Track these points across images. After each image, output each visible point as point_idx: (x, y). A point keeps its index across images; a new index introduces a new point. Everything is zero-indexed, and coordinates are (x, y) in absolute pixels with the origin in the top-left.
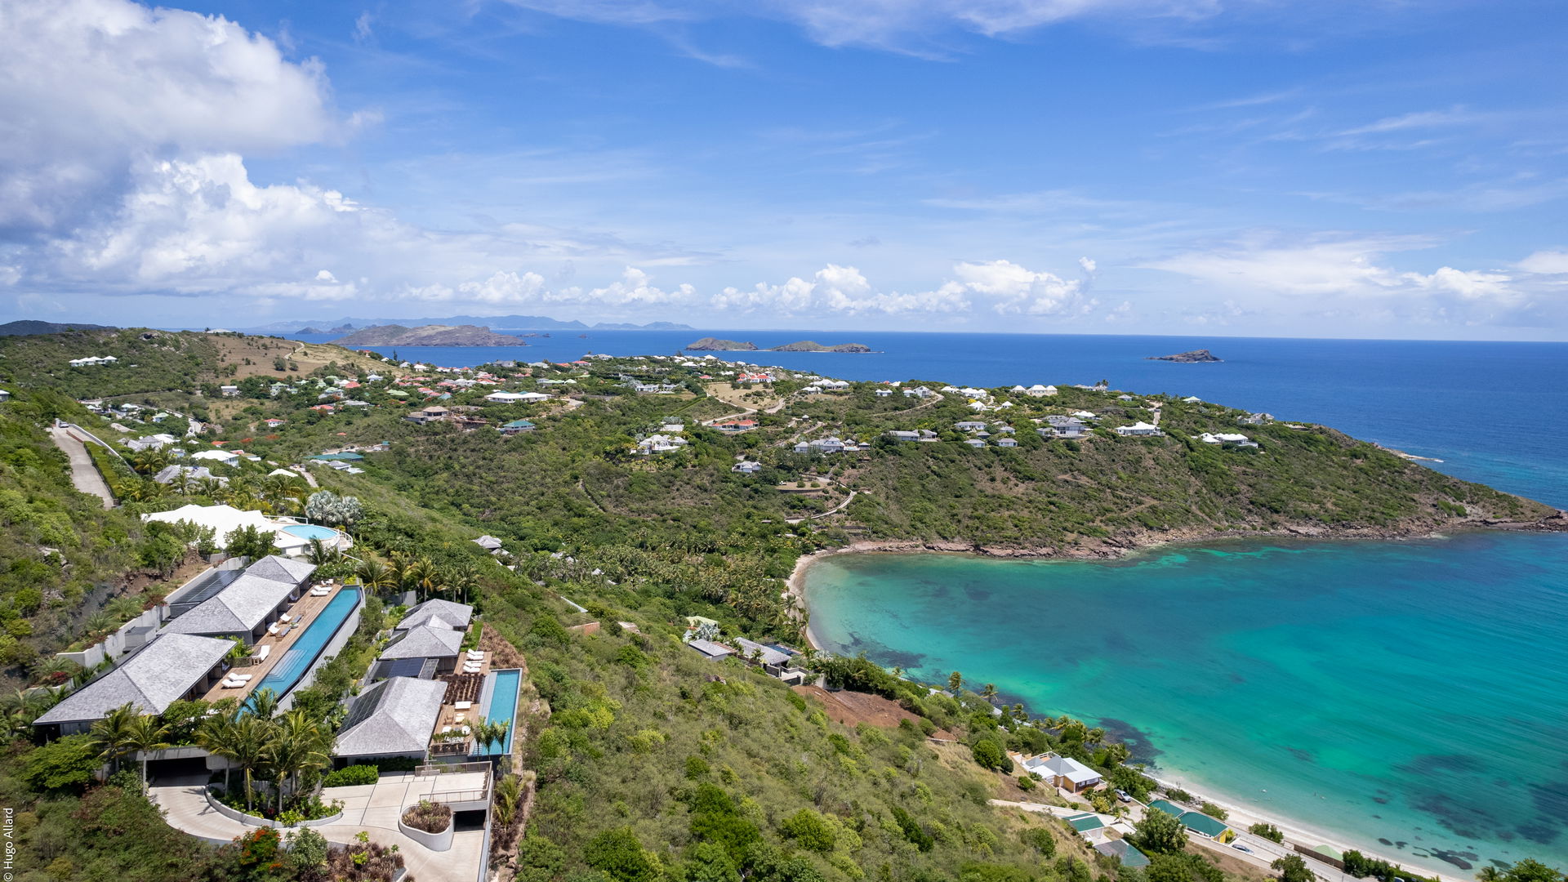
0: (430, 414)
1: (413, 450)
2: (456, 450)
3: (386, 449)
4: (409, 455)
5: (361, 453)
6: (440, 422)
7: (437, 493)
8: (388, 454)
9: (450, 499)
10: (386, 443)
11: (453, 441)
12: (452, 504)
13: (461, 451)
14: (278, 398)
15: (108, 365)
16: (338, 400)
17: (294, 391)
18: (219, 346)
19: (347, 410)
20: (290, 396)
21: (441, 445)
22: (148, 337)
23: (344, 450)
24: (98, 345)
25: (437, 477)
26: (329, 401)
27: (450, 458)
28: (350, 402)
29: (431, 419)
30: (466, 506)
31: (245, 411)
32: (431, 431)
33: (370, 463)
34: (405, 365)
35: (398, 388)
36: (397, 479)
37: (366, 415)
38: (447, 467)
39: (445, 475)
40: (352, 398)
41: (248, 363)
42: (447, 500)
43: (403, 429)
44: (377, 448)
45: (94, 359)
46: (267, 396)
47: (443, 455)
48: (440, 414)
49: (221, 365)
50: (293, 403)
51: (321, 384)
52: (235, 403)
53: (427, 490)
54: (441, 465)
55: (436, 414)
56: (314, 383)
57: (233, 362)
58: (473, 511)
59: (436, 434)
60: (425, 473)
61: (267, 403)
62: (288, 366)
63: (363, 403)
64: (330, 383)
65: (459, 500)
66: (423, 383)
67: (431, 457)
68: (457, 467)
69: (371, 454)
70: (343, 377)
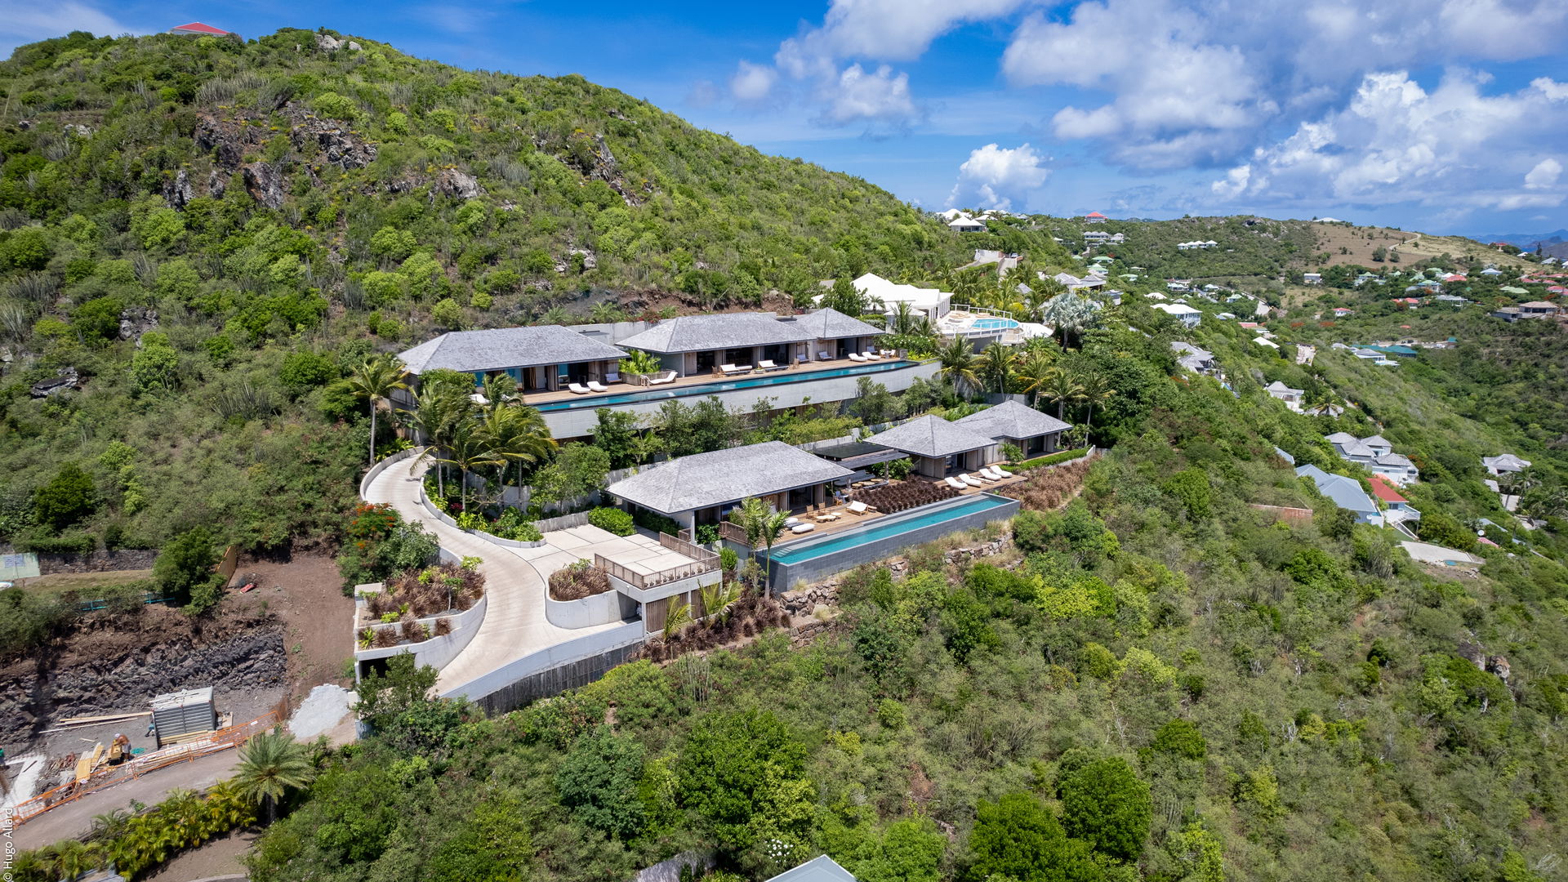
0: (1527, 310)
1: (1487, 351)
2: (1548, 356)
3: (1452, 347)
4: (1479, 357)
5: (1416, 348)
6: (1539, 321)
7: (1500, 405)
8: (1451, 352)
9: (1515, 414)
10: (1452, 339)
11: (1548, 344)
12: (1516, 421)
13: (1555, 359)
14: (1361, 288)
15: (1208, 249)
16: (1429, 294)
17: (1381, 282)
18: (1321, 234)
19: (1434, 304)
20: (1375, 287)
21: (1530, 348)
22: (1250, 223)
23: (1398, 343)
24: (1205, 231)
25: (1508, 386)
26: (1417, 295)
27: (1536, 365)
28: (1443, 297)
29: (1525, 315)
30: (1534, 426)
31: (1320, 299)
32: (1522, 330)
33: (1423, 361)
34: (1549, 261)
35: (1520, 285)
36: (1453, 382)
37: (1456, 310)
38: (1527, 376)
39: (1520, 385)
40: (1448, 293)
41: (1345, 252)
42: (1509, 413)
43: (1484, 326)
44: (1441, 345)
45: (1199, 242)
46: (1349, 286)
47: (1526, 362)
48: (1543, 310)
49: (1315, 253)
50: (1375, 294)
51: (1420, 275)
52: (1314, 290)
53: (1488, 400)
54: (1519, 373)
55: (1535, 310)
56: (1410, 274)
57: (1328, 251)
58: (1543, 434)
59: (1528, 335)
60: (1493, 381)
61: (1347, 293)
62: (1388, 256)
63: (1459, 298)
64: (1429, 276)
65: (1526, 417)
66: (1558, 281)
67: (1509, 362)
68: (1541, 376)
69: (1428, 351)
70: (1445, 269)
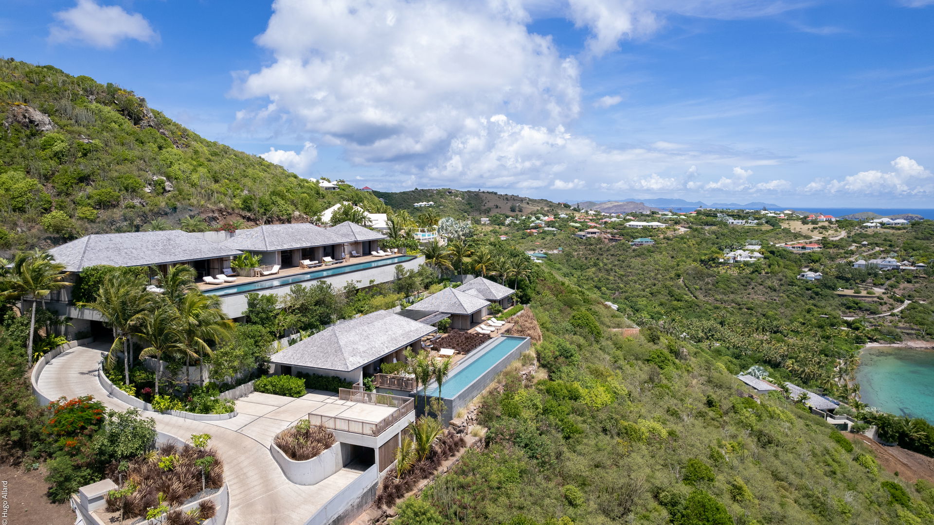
0: (589, 233)
1: (576, 253)
2: (602, 255)
3: (561, 252)
4: (573, 257)
5: (545, 254)
6: (594, 238)
7: (587, 280)
8: (561, 255)
9: (595, 284)
10: (560, 249)
11: (600, 249)
12: (596, 287)
13: (605, 256)
14: (509, 225)
15: (431, 206)
16: (540, 227)
17: (518, 222)
18: (484, 198)
19: (544, 232)
20: (515, 224)
21: (593, 251)
22: (450, 193)
23: (537, 252)
24: (427, 197)
25: (588, 270)
26: (535, 228)
27: (598, 259)
28: (546, 229)
29: (589, 236)
30: (604, 289)
31: (491, 231)
32: (588, 243)
33: (550, 260)
34: (583, 211)
35: (576, 222)
36: (565, 270)
37: (554, 235)
38: (595, 265)
39: (594, 269)
40: (548, 227)
41: (497, 207)
42: (592, 284)
43: (572, 242)
44: (556, 252)
45: (425, 203)
46: (503, 224)
47: (594, 257)
48: (595, 233)
49: (483, 208)
50: (516, 228)
51: (533, 218)
52: (487, 227)
53: (582, 278)
54: (592, 263)
55: (592, 233)
56: (529, 218)
57: (489, 206)
58: (608, 292)
59: (591, 245)
60: (582, 268)
61: (503, 228)
62: (517, 209)
63: (554, 229)
64: (538, 218)
65: (599, 285)
66: (591, 220)
67: (586, 258)
68: (601, 265)
69: (551, 255)
70: (545, 215)
